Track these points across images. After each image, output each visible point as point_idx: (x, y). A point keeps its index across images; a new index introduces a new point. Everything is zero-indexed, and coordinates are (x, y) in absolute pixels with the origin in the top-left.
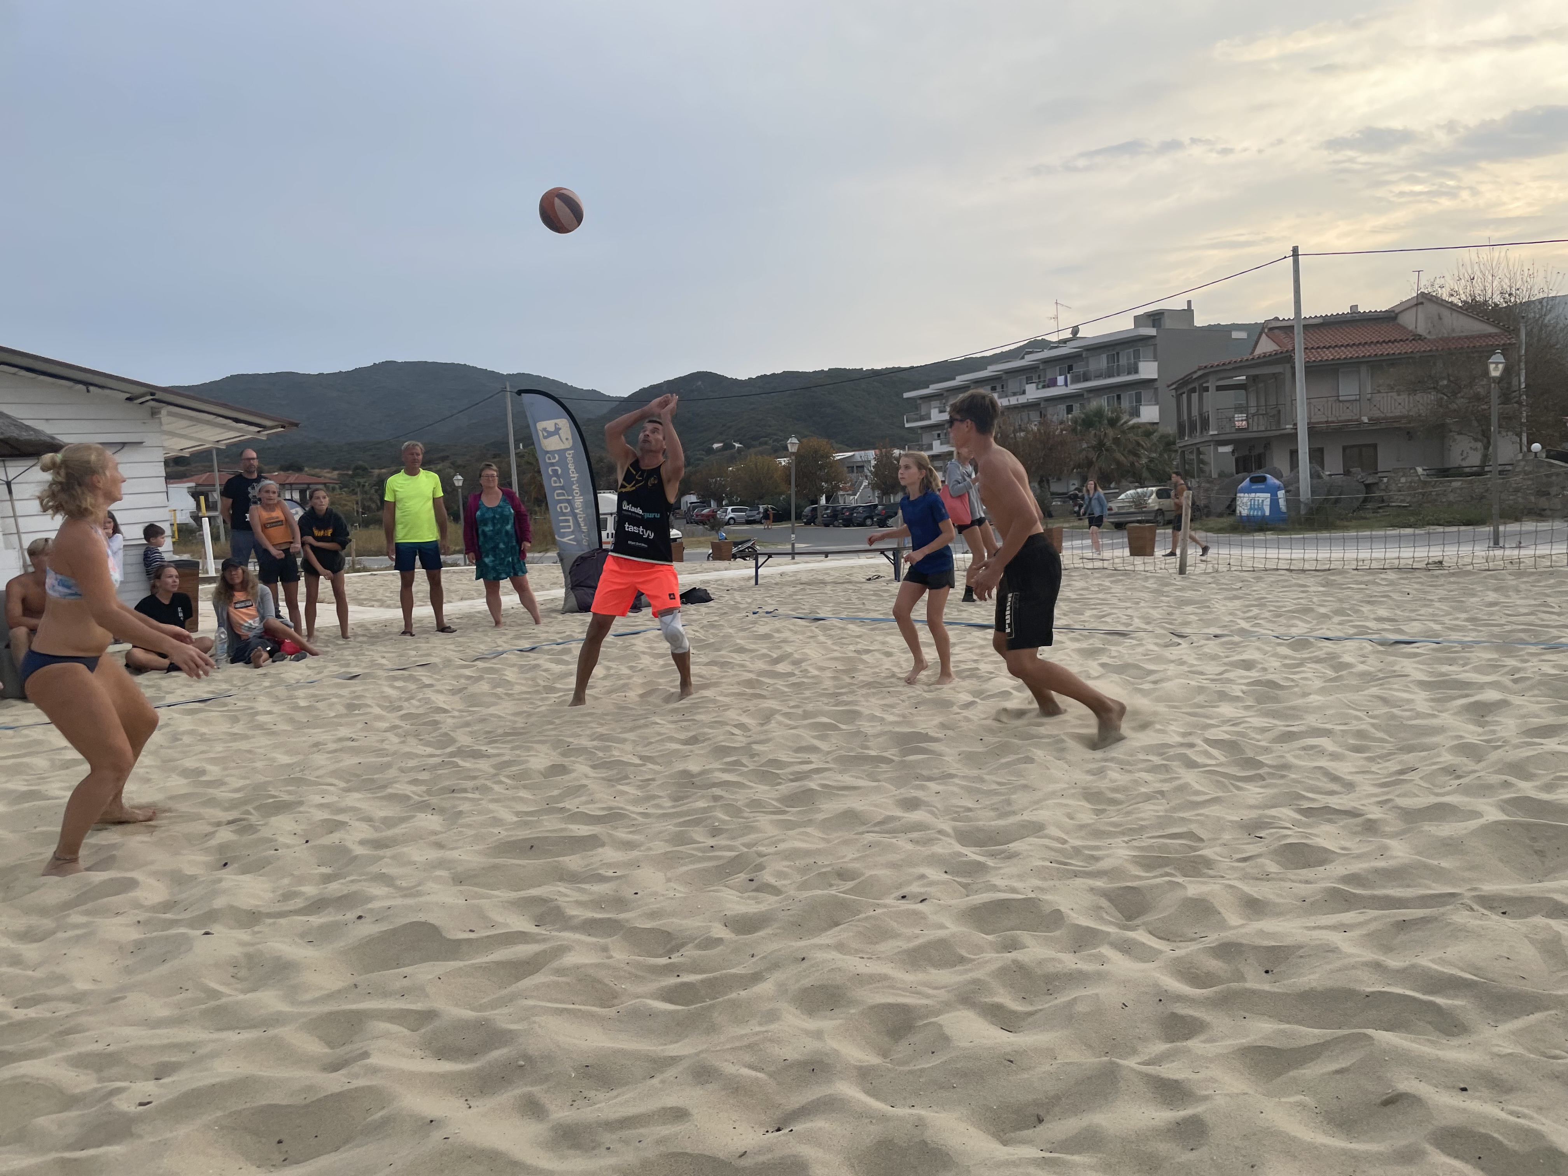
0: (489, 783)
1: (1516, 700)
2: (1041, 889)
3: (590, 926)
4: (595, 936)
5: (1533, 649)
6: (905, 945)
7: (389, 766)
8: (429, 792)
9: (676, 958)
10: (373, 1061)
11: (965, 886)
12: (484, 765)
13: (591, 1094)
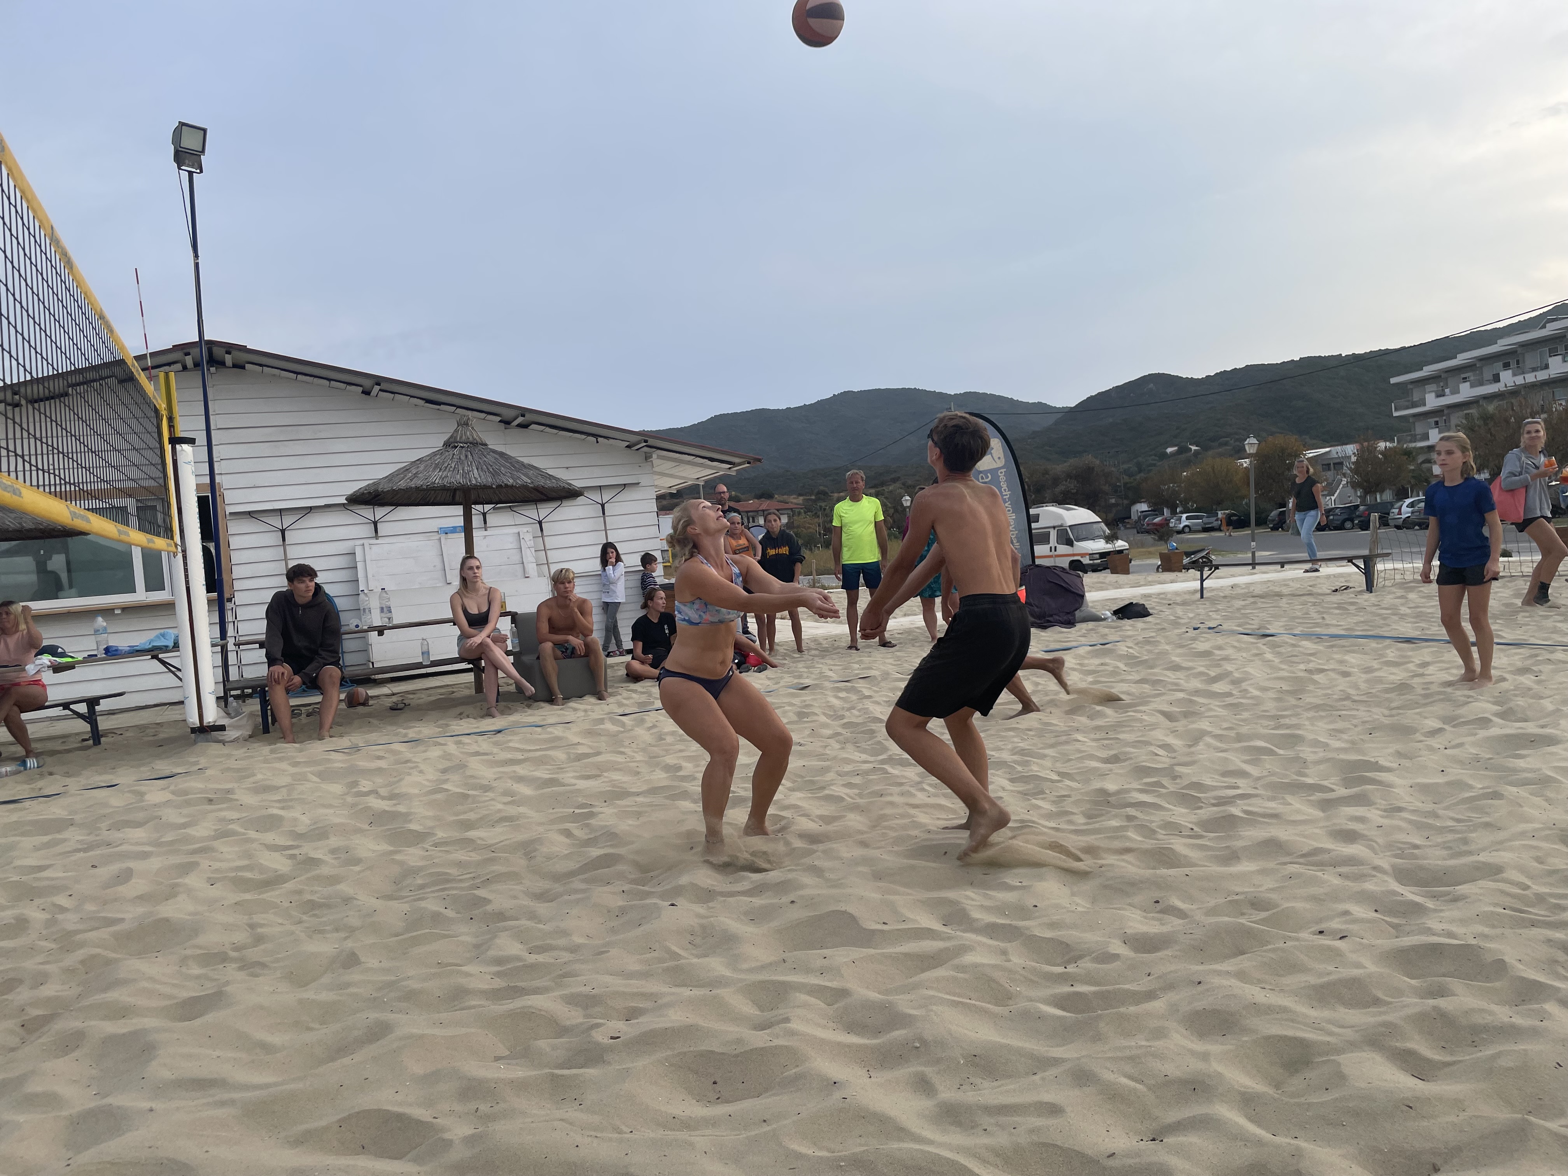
3: (991, 930)
4: (997, 940)
6: (1313, 980)
7: (828, 769)
8: (860, 795)
9: (1071, 969)
10: (794, 1025)
11: (1395, 927)
13: (978, 1081)
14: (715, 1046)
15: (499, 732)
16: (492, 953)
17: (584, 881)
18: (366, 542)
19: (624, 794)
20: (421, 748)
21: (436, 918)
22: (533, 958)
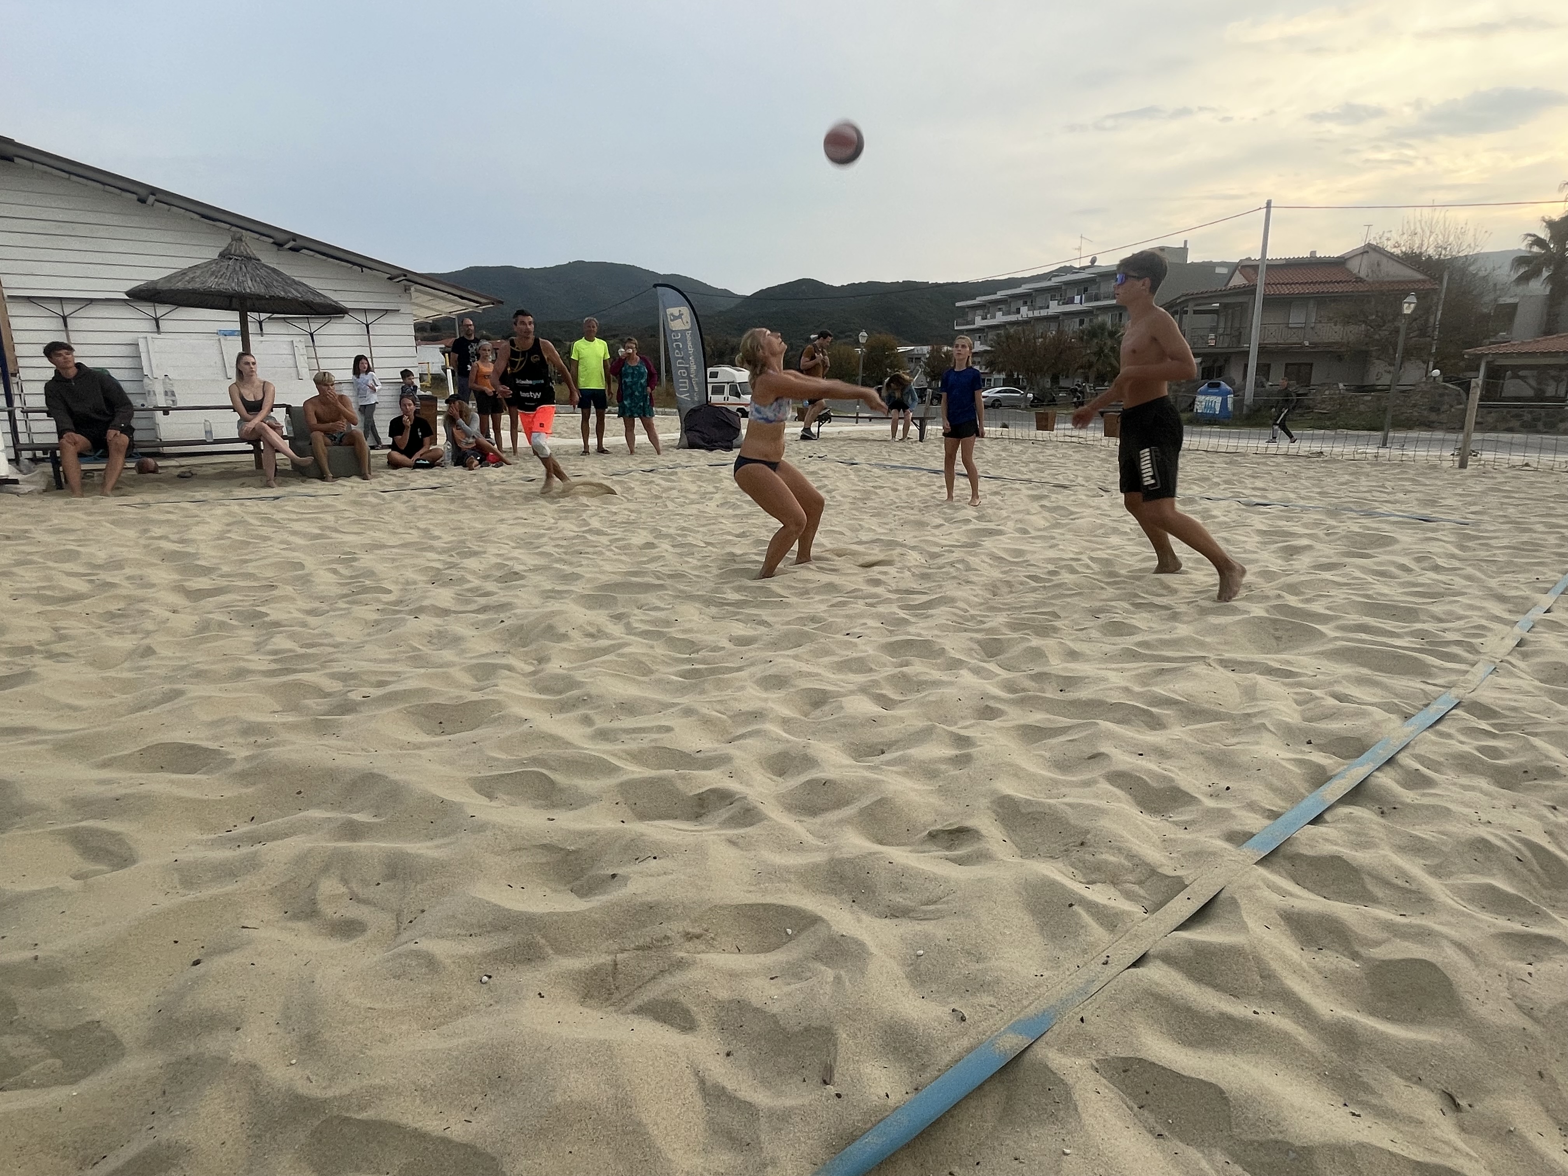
0: (604, 550)
1: (1318, 546)
2: (937, 636)
3: (645, 634)
4: (647, 639)
5: (1354, 515)
6: (836, 659)
7: (543, 535)
8: (565, 553)
9: (693, 655)
11: (891, 631)
12: (604, 540)
13: (623, 717)
14: (442, 700)
15: (277, 498)
16: (269, 647)
17: (348, 602)
18: (149, 336)
19: (383, 546)
20: (207, 507)
21: (222, 625)
22: (303, 651)
